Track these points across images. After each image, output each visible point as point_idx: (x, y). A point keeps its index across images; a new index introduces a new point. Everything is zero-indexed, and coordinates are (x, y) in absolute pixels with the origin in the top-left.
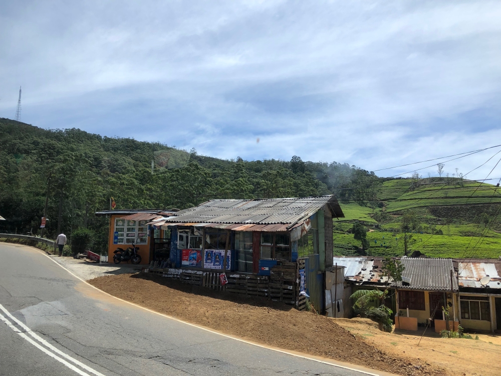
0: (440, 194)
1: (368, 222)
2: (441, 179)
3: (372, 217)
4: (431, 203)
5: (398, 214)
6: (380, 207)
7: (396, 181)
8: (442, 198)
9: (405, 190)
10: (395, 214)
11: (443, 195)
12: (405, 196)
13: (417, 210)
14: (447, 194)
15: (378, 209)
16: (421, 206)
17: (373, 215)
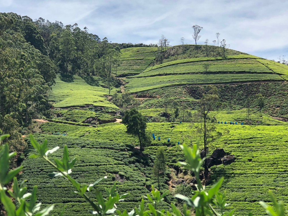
0: (200, 68)
1: (107, 108)
2: (197, 48)
3: (110, 100)
4: (188, 80)
5: (145, 96)
6: (117, 87)
7: (135, 49)
8: (202, 73)
9: (149, 62)
10: (140, 97)
11: (202, 70)
12: (149, 71)
13: (171, 90)
14: (206, 68)
15: (115, 90)
16: (175, 85)
17: (111, 97)
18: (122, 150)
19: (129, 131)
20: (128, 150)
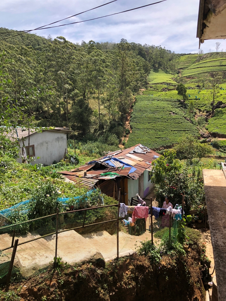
0: (218, 63)
1: (172, 83)
2: (217, 53)
3: (174, 80)
4: (211, 70)
5: (190, 78)
6: (178, 74)
7: (187, 56)
8: (218, 66)
9: (193, 62)
10: (188, 78)
11: (219, 64)
12: (192, 66)
13: (202, 74)
14: (221, 63)
15: (177, 75)
16: (204, 72)
17: (174, 79)
18: (175, 102)
19: (178, 94)
20: (178, 102)
